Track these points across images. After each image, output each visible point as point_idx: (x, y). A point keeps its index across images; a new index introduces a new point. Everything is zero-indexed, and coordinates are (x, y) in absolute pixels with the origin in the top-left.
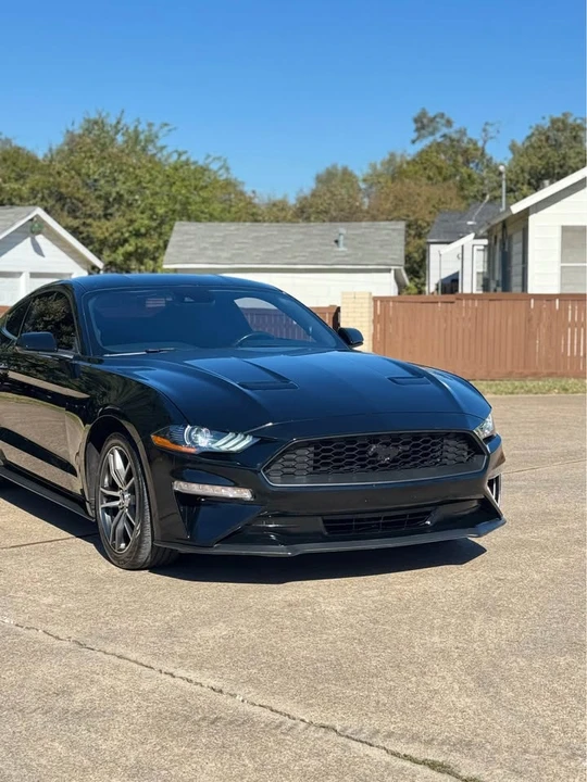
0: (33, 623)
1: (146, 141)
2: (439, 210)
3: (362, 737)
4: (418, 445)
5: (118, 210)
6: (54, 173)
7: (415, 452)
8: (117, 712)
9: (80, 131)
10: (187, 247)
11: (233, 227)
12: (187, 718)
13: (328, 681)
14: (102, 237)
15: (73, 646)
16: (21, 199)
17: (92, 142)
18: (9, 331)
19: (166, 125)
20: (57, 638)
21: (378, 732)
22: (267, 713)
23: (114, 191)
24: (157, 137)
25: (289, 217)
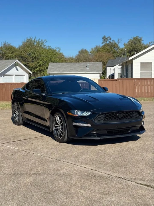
0: (45, 155)
1: (41, 44)
2: (108, 59)
3: (129, 179)
4: (127, 114)
5: (35, 60)
6: (20, 52)
7: (127, 115)
8: (72, 174)
9: (26, 42)
10: (52, 69)
11: (63, 64)
12: (88, 176)
13: (116, 167)
14: (32, 66)
15: (56, 160)
16: (13, 58)
17: (29, 44)
18: (26, 89)
19: (46, 40)
20: (52, 158)
21: (132, 178)
22: (105, 174)
23: (34, 56)
24: (44, 43)
25: (74, 61)
